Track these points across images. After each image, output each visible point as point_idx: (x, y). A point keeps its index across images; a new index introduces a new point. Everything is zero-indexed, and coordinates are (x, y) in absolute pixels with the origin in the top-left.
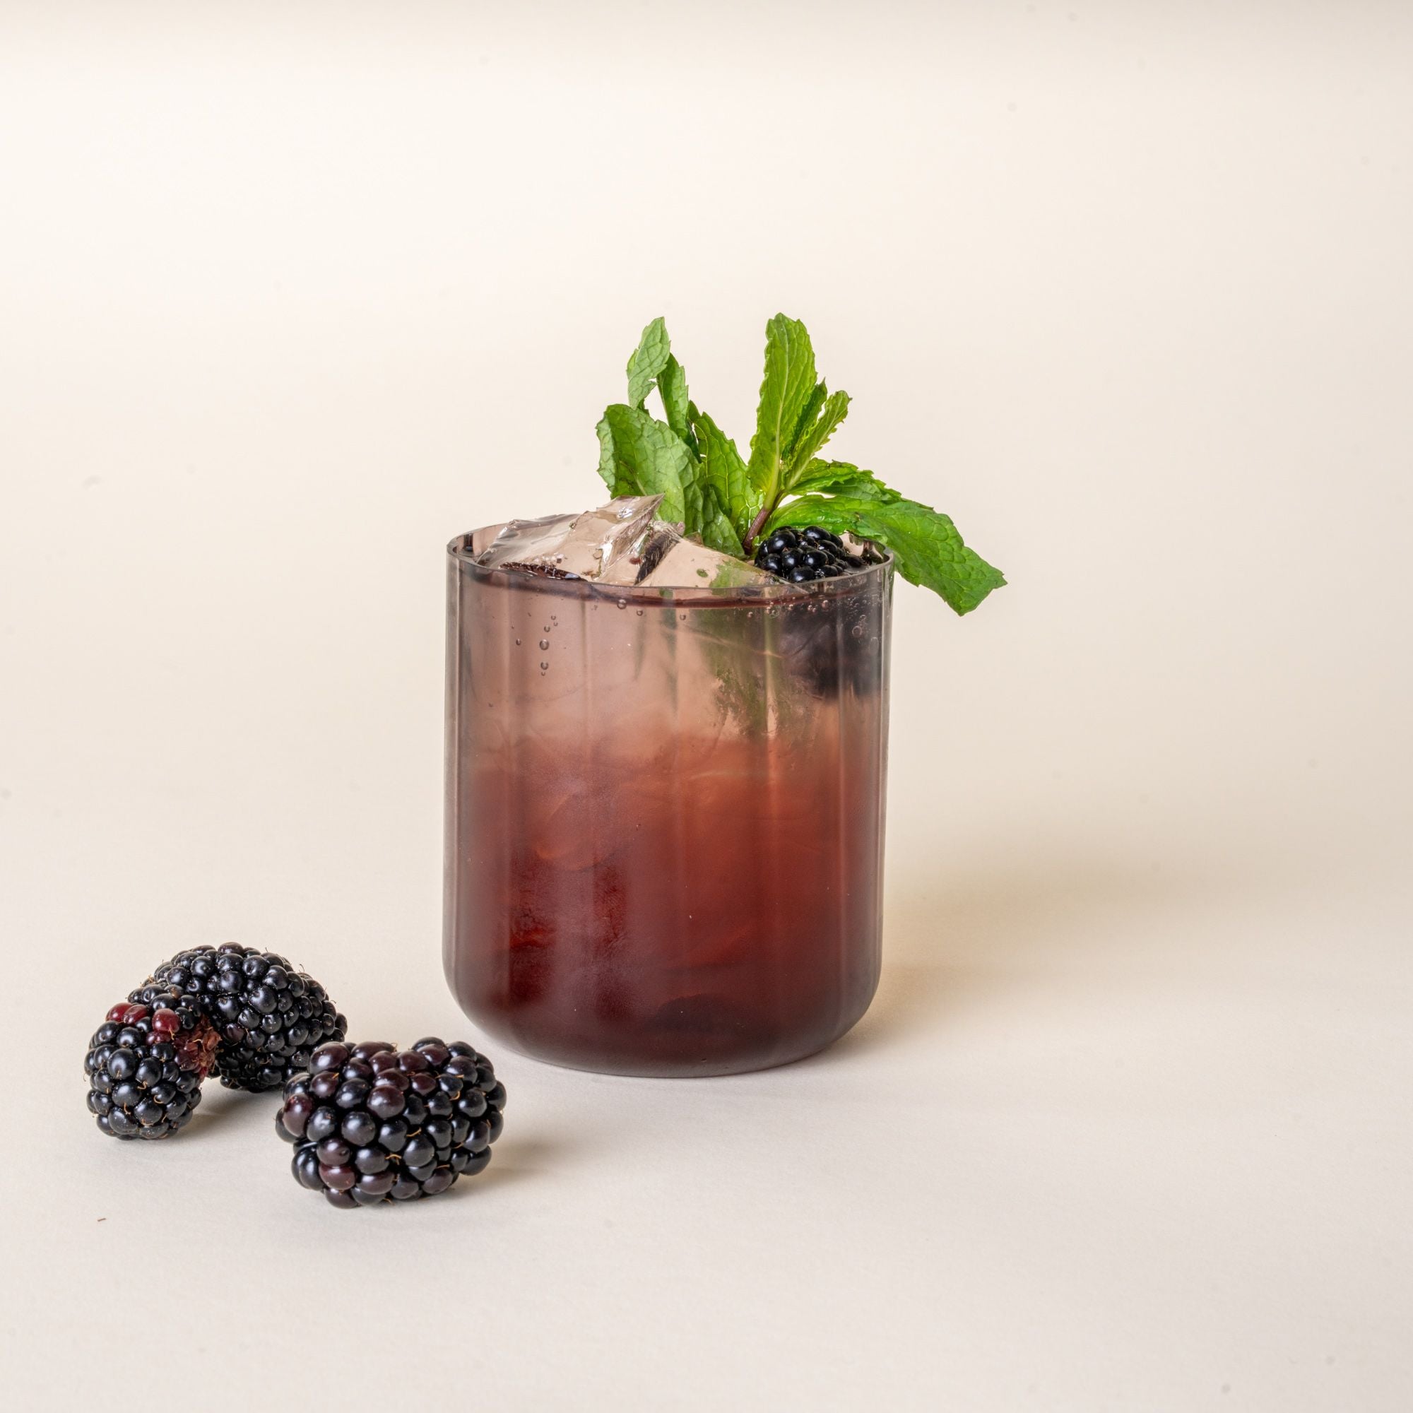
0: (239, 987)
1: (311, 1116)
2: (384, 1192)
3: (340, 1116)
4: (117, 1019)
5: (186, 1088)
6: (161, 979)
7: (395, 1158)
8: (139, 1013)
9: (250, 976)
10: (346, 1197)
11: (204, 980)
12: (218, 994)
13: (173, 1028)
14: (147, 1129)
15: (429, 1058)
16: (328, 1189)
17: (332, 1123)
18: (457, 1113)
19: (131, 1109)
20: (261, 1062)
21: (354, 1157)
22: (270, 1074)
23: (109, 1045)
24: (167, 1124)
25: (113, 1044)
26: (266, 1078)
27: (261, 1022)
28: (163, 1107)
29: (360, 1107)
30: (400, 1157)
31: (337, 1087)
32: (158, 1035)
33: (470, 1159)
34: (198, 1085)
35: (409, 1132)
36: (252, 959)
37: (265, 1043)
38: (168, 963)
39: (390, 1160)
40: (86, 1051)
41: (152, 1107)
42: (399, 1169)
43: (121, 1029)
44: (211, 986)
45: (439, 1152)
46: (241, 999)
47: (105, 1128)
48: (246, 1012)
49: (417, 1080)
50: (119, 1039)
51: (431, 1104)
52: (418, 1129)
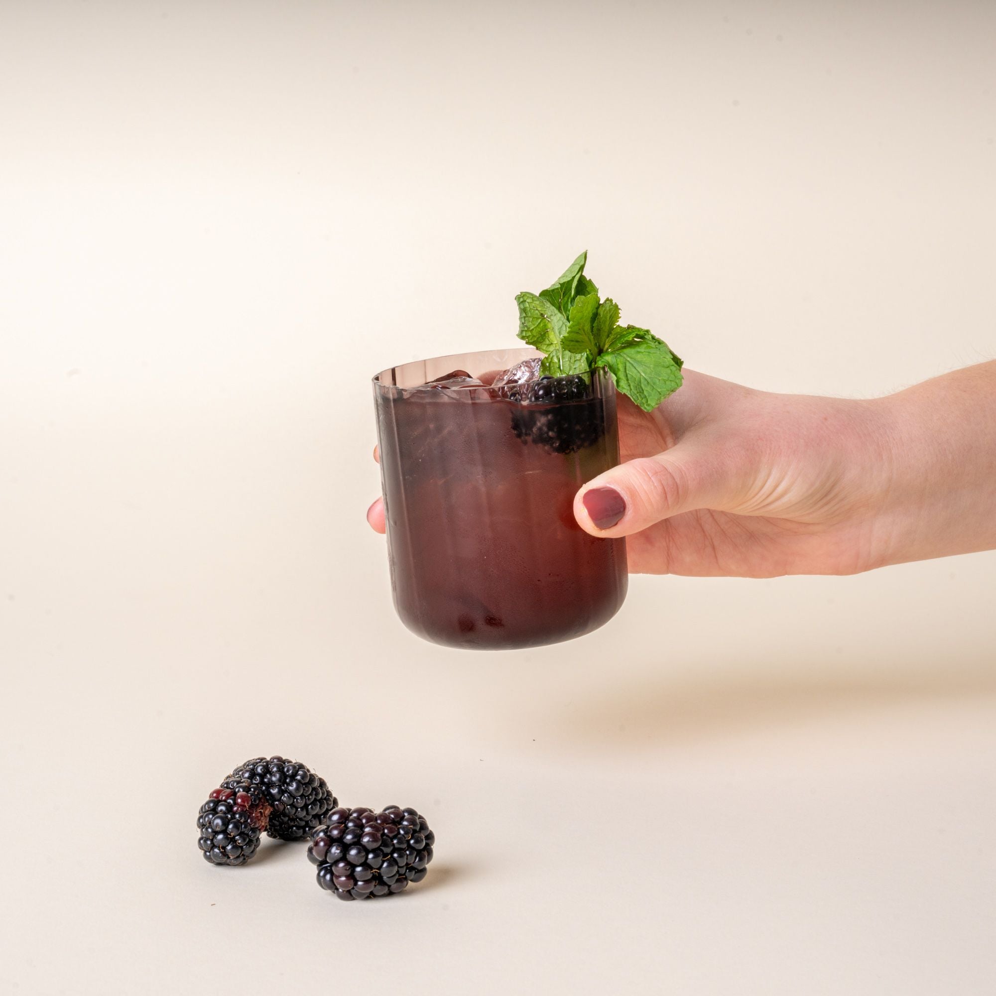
0: (282, 780)
1: (329, 848)
2: (369, 891)
3: (345, 848)
4: (216, 797)
5: (254, 837)
6: (237, 776)
7: (375, 872)
8: (228, 795)
9: (288, 775)
10: (348, 894)
11: (262, 776)
12: (270, 785)
13: (248, 803)
14: (232, 860)
15: (392, 816)
16: (337, 889)
17: (341, 852)
18: (410, 847)
19: (224, 848)
20: (292, 824)
21: (353, 871)
22: (296, 830)
23: (212, 812)
24: (243, 857)
25: (214, 811)
26: (294, 833)
27: (294, 801)
28: (242, 847)
29: (357, 843)
30: (379, 871)
31: (344, 832)
32: (239, 807)
33: (416, 873)
34: (259, 836)
35: (384, 857)
36: (289, 765)
37: (295, 813)
38: (241, 767)
39: (373, 873)
40: (198, 816)
41: (235, 847)
42: (378, 879)
43: (218, 803)
44: (266, 780)
45: (399, 869)
46: (283, 788)
47: (209, 859)
48: (286, 795)
49: (387, 828)
50: (218, 809)
51: (395, 841)
52: (388, 856)
